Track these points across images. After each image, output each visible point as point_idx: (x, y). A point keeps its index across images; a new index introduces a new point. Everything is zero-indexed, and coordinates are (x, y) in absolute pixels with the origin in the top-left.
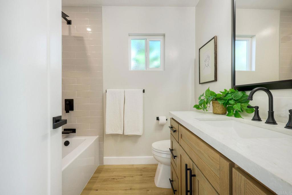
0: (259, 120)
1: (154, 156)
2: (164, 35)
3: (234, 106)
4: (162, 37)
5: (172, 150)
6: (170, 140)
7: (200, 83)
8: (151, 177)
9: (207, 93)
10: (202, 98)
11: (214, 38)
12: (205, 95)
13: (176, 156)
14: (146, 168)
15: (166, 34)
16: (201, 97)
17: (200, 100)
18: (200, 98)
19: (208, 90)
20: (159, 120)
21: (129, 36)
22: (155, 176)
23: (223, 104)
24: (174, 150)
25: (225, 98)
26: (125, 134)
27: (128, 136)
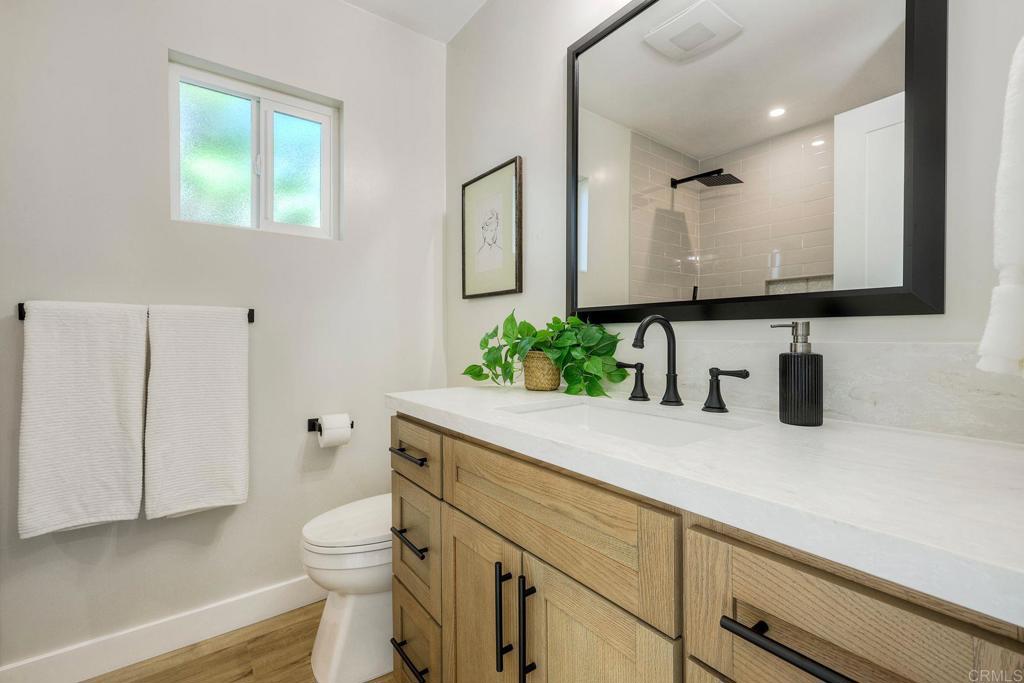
0: (645, 397)
1: (309, 575)
2: (338, 107)
3: (586, 364)
4: (329, 111)
5: (405, 531)
6: (389, 496)
7: (465, 297)
8: (296, 663)
9: (509, 327)
10: (493, 343)
11: (513, 161)
12: (500, 332)
13: (426, 550)
14: (263, 636)
15: (345, 105)
16: (490, 340)
17: (486, 350)
18: (484, 343)
19: (511, 319)
20: (320, 430)
21: (170, 61)
22: (310, 654)
23: (557, 360)
24: (410, 529)
25: (560, 343)
26: (149, 517)
27: (166, 522)
